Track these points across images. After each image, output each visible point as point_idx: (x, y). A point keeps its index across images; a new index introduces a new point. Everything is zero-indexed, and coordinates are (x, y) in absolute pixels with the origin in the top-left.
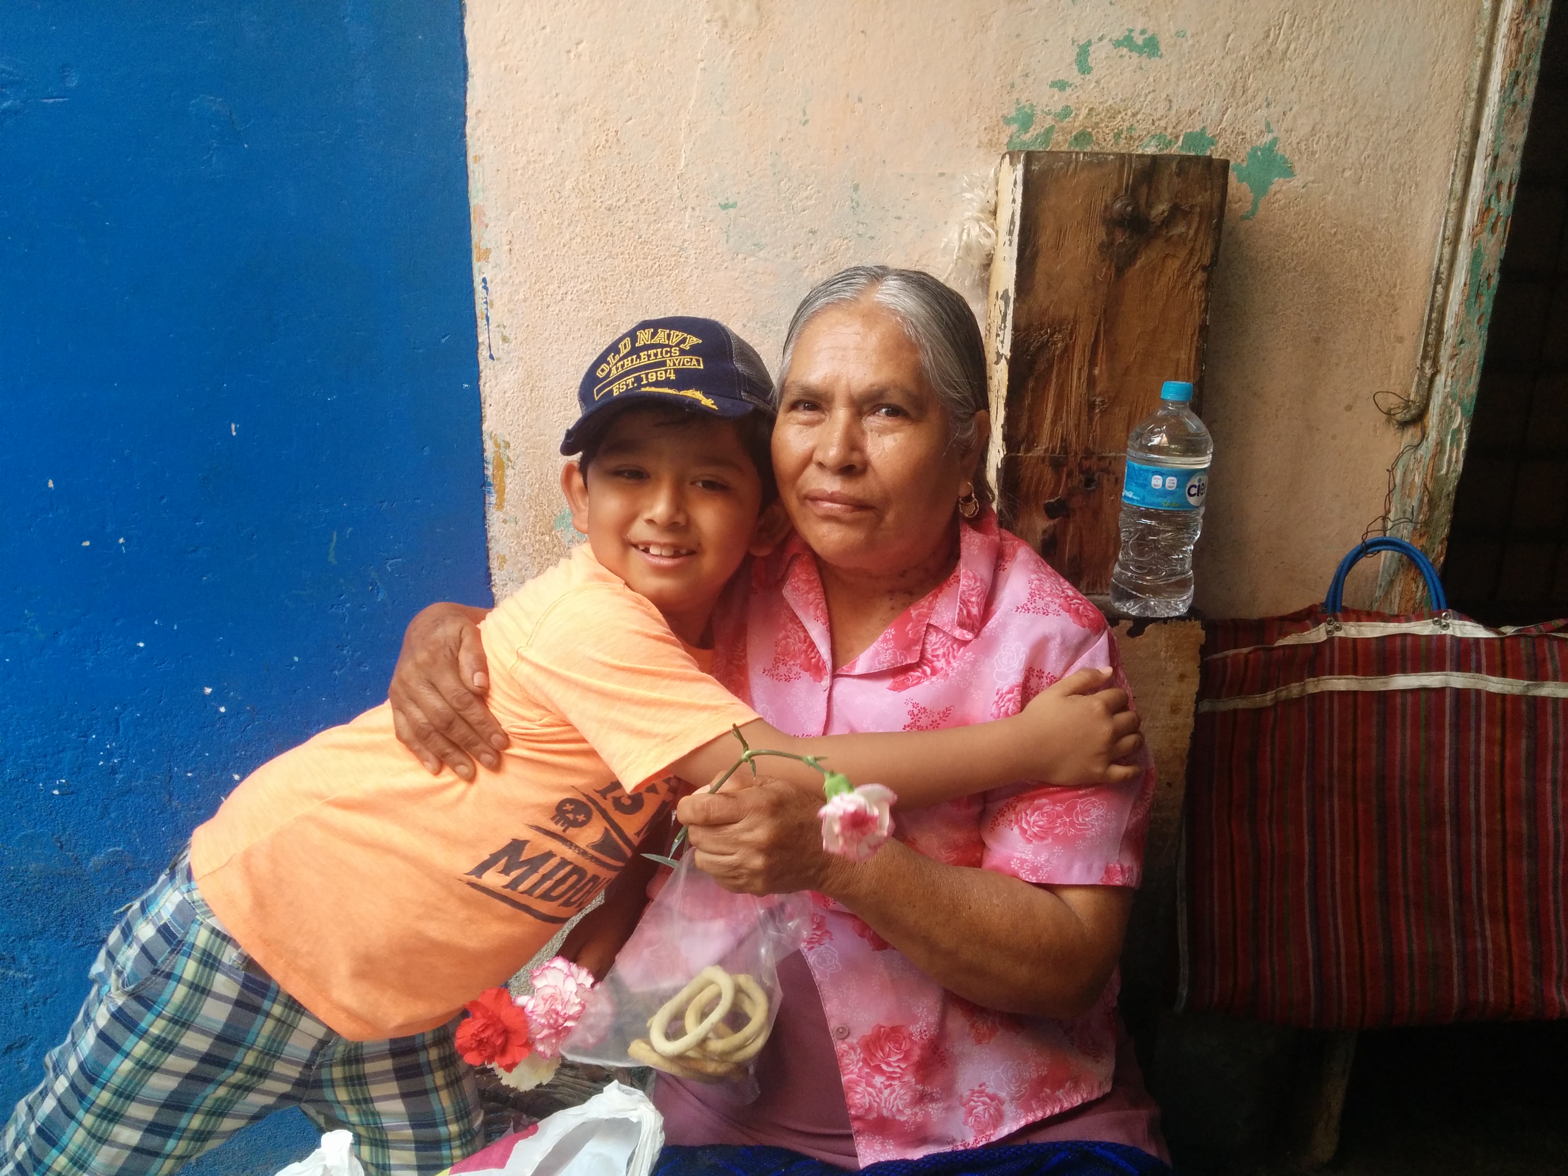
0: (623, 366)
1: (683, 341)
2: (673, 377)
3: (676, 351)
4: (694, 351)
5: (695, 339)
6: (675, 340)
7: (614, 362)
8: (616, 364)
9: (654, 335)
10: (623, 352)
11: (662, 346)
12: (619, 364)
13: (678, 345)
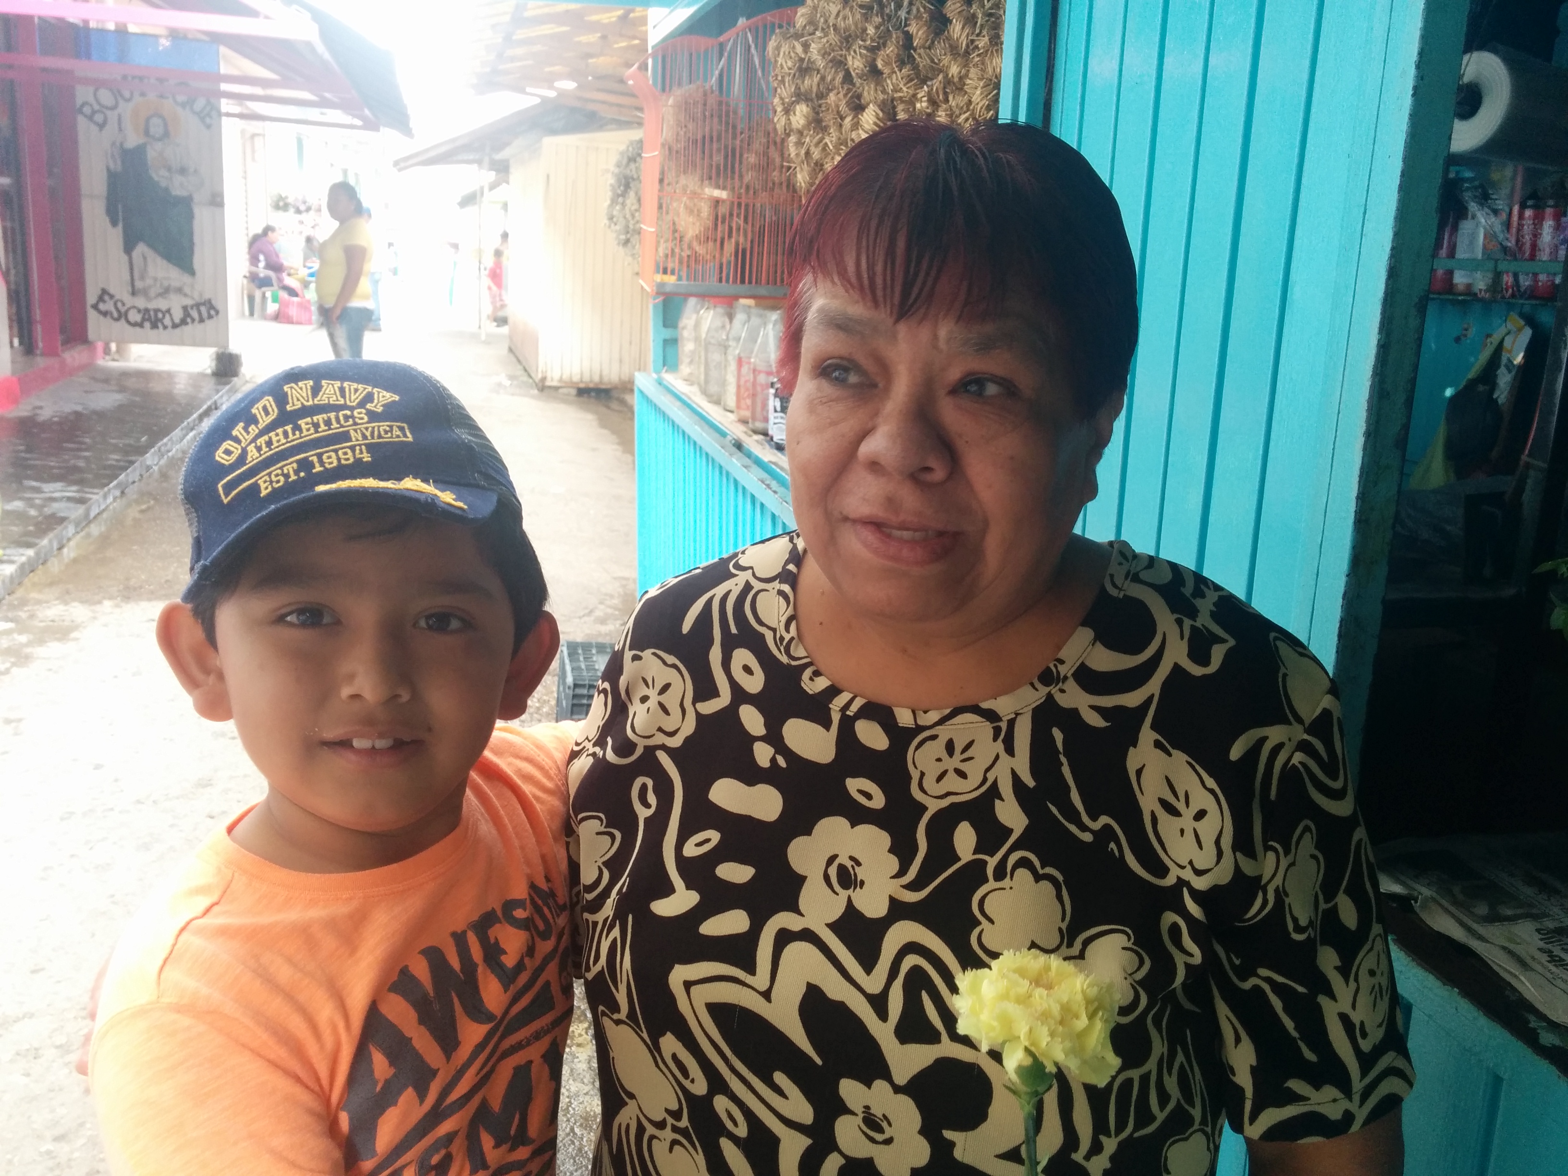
0: (269, 443)
1: (369, 398)
2: (367, 457)
3: (360, 414)
4: (389, 413)
5: (388, 395)
6: (354, 399)
7: (250, 437)
8: (254, 440)
9: (316, 390)
10: (264, 421)
11: (337, 408)
12: (262, 441)
13: (362, 404)
